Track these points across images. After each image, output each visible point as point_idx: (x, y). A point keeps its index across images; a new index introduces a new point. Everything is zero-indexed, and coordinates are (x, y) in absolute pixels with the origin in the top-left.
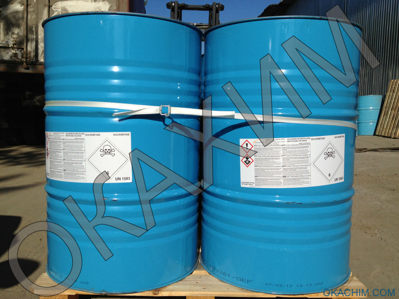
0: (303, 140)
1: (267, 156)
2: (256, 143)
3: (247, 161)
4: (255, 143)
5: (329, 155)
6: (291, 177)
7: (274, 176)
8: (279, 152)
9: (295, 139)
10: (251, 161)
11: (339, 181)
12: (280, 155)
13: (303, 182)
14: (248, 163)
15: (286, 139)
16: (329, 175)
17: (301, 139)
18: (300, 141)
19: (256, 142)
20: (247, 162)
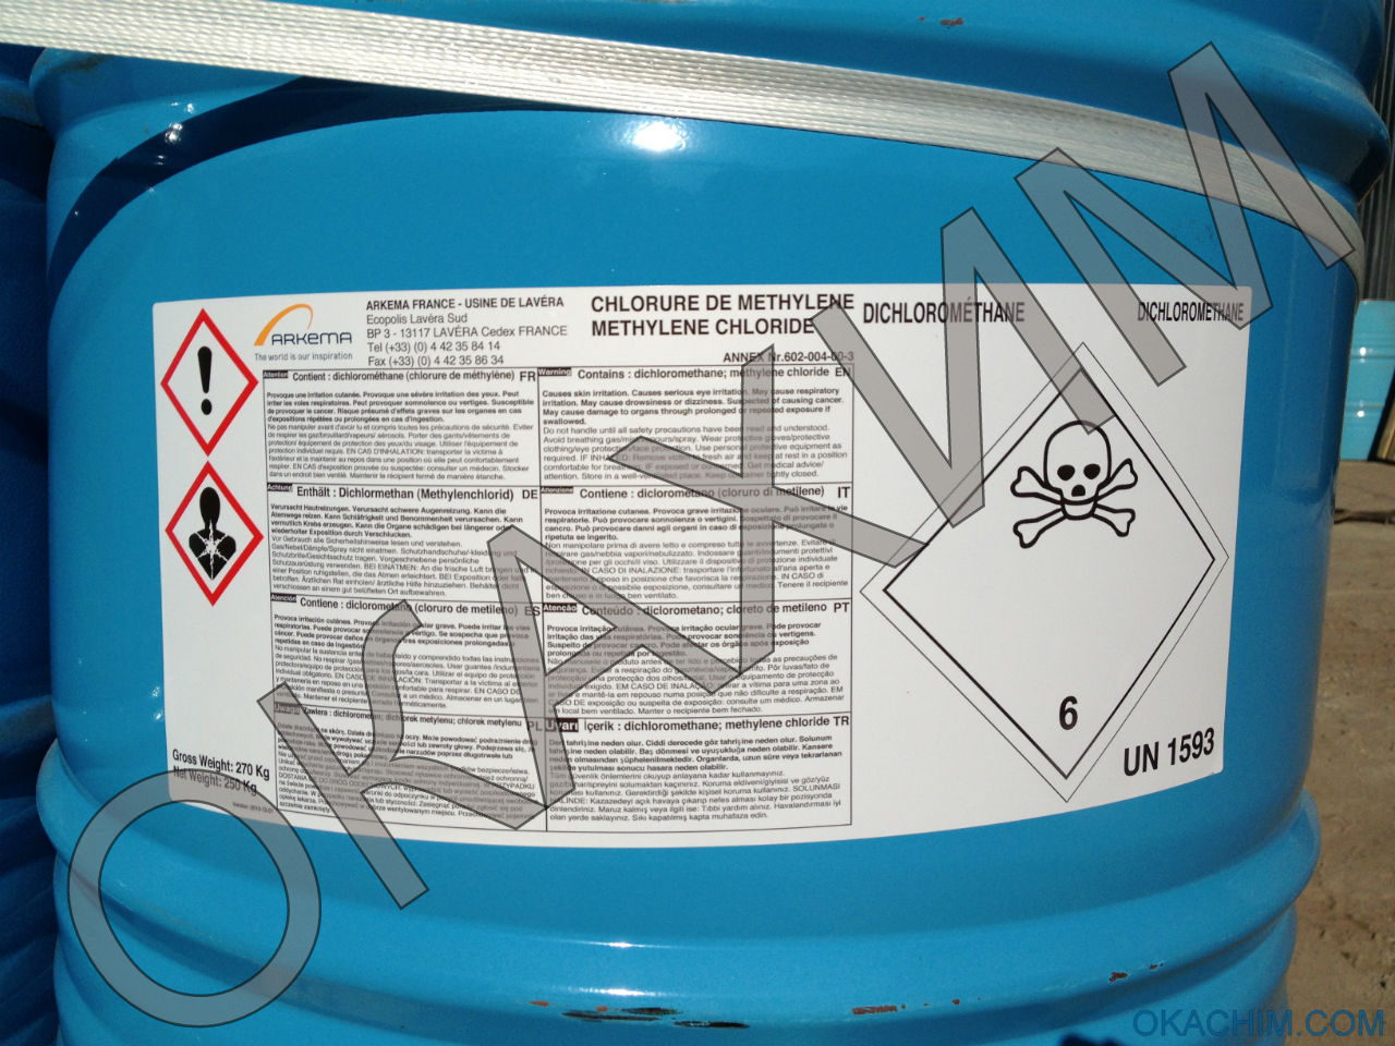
0: (768, 314)
1: (386, 483)
2: (279, 349)
3: (205, 533)
4: (268, 348)
5: (1064, 502)
6: (629, 727)
7: (454, 708)
8: (508, 452)
9: (677, 302)
10: (242, 538)
11: (1169, 776)
12: (511, 478)
13: (770, 785)
14: (220, 564)
15: (577, 302)
16: (1067, 713)
17: (744, 303)
18: (741, 327)
19: (275, 331)
20: (212, 547)
